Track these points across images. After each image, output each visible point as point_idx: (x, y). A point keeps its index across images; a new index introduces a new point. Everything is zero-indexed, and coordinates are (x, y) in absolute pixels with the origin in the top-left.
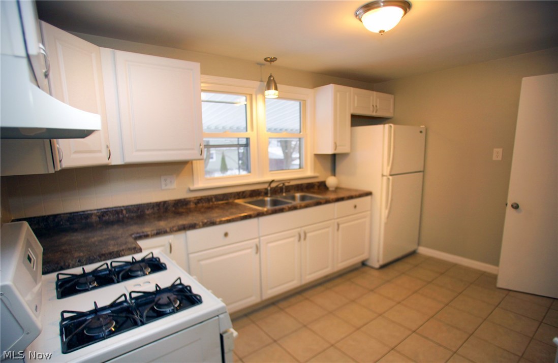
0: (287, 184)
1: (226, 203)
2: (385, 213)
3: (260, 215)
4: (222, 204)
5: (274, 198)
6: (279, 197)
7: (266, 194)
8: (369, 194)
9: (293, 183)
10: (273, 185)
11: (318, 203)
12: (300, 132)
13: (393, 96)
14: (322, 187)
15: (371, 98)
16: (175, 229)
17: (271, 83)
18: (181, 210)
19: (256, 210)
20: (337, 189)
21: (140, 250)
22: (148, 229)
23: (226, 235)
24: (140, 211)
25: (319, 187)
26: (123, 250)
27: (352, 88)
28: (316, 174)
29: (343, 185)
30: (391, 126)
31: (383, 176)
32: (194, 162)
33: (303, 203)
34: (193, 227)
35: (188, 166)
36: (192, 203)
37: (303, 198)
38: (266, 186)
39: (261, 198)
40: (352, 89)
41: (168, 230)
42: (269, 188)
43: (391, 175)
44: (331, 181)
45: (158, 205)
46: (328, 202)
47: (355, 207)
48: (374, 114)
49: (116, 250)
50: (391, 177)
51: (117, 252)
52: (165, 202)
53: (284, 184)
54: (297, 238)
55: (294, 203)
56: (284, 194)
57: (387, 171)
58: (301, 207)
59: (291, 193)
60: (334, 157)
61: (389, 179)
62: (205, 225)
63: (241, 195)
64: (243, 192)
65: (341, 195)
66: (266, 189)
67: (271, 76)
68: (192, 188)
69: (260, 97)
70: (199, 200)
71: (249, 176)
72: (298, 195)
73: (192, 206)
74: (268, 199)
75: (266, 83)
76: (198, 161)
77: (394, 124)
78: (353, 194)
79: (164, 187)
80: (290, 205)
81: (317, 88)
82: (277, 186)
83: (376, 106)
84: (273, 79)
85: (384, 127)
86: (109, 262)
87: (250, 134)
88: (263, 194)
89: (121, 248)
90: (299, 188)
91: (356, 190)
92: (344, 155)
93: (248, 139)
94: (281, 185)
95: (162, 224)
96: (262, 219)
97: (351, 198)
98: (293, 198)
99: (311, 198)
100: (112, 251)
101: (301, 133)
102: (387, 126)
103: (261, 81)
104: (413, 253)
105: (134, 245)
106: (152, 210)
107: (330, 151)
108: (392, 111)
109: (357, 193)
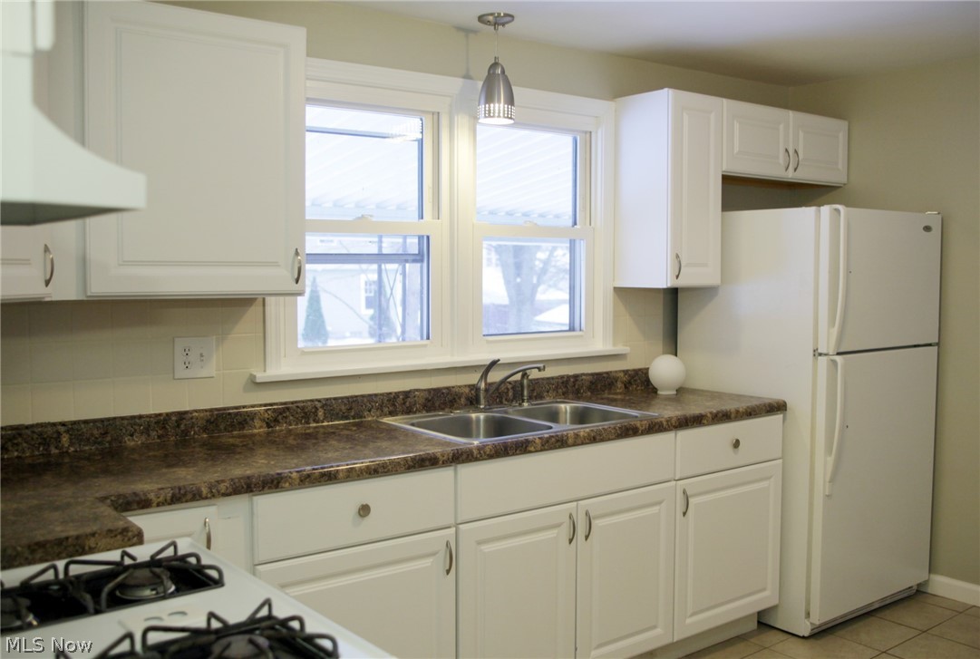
0: (534, 374)
1: (358, 425)
2: (824, 465)
3: (460, 457)
4: (346, 427)
5: (497, 413)
6: (512, 413)
7: (473, 402)
8: (778, 408)
9: (551, 372)
10: (494, 376)
11: (629, 431)
12: (575, 223)
13: (843, 125)
14: (638, 385)
15: (781, 127)
16: (222, 487)
17: (496, 83)
18: (227, 439)
19: (448, 444)
20: (682, 392)
21: (138, 538)
22: (145, 486)
23: (364, 510)
24: (109, 438)
25: (627, 385)
26: (93, 535)
27: (725, 100)
28: (620, 349)
29: (700, 383)
30: (838, 211)
31: (817, 354)
32: (268, 299)
33: (584, 429)
34: (273, 484)
35: (254, 311)
36: (257, 423)
37: (581, 417)
38: (473, 378)
39: (457, 413)
40: (726, 104)
41: (205, 491)
42: (483, 386)
43: (838, 354)
44: (665, 370)
45: (161, 421)
46: (655, 428)
47: (737, 444)
48: (790, 176)
49: (73, 533)
50: (838, 359)
51: (78, 537)
52: (181, 415)
53: (525, 375)
54: (565, 531)
55: (557, 428)
56: (526, 405)
57: (827, 343)
58: (579, 441)
59: (547, 403)
60: (673, 296)
61: (834, 362)
62: (308, 480)
63: (401, 403)
64: (407, 394)
65: (694, 410)
66: (474, 388)
67: (495, 65)
68: (261, 376)
69: (462, 121)
70: (281, 414)
71: (425, 346)
72: (566, 408)
73: (258, 429)
74: (478, 416)
75: (480, 84)
76: (281, 298)
77: (847, 204)
78: (730, 406)
79: (181, 372)
80: (546, 434)
81: (623, 98)
82: (504, 381)
83: (796, 152)
84: (503, 72)
85: (818, 215)
86: (61, 564)
87: (429, 225)
88: (463, 400)
89: (88, 530)
90: (570, 387)
91: (739, 397)
92: (703, 293)
93: (425, 241)
94: (518, 377)
95: (185, 476)
96: (468, 471)
97: (723, 417)
98: (554, 416)
99: (606, 416)
100: (63, 535)
101: (578, 227)
102: (826, 210)
103: (467, 77)
104: (916, 595)
105: (121, 524)
106: (143, 438)
107: (662, 281)
108: (842, 165)
109: (742, 406)
